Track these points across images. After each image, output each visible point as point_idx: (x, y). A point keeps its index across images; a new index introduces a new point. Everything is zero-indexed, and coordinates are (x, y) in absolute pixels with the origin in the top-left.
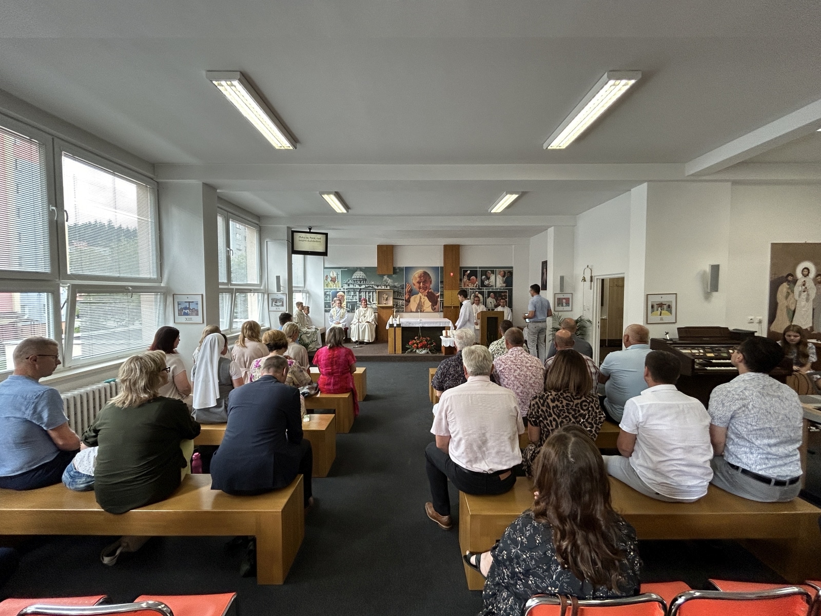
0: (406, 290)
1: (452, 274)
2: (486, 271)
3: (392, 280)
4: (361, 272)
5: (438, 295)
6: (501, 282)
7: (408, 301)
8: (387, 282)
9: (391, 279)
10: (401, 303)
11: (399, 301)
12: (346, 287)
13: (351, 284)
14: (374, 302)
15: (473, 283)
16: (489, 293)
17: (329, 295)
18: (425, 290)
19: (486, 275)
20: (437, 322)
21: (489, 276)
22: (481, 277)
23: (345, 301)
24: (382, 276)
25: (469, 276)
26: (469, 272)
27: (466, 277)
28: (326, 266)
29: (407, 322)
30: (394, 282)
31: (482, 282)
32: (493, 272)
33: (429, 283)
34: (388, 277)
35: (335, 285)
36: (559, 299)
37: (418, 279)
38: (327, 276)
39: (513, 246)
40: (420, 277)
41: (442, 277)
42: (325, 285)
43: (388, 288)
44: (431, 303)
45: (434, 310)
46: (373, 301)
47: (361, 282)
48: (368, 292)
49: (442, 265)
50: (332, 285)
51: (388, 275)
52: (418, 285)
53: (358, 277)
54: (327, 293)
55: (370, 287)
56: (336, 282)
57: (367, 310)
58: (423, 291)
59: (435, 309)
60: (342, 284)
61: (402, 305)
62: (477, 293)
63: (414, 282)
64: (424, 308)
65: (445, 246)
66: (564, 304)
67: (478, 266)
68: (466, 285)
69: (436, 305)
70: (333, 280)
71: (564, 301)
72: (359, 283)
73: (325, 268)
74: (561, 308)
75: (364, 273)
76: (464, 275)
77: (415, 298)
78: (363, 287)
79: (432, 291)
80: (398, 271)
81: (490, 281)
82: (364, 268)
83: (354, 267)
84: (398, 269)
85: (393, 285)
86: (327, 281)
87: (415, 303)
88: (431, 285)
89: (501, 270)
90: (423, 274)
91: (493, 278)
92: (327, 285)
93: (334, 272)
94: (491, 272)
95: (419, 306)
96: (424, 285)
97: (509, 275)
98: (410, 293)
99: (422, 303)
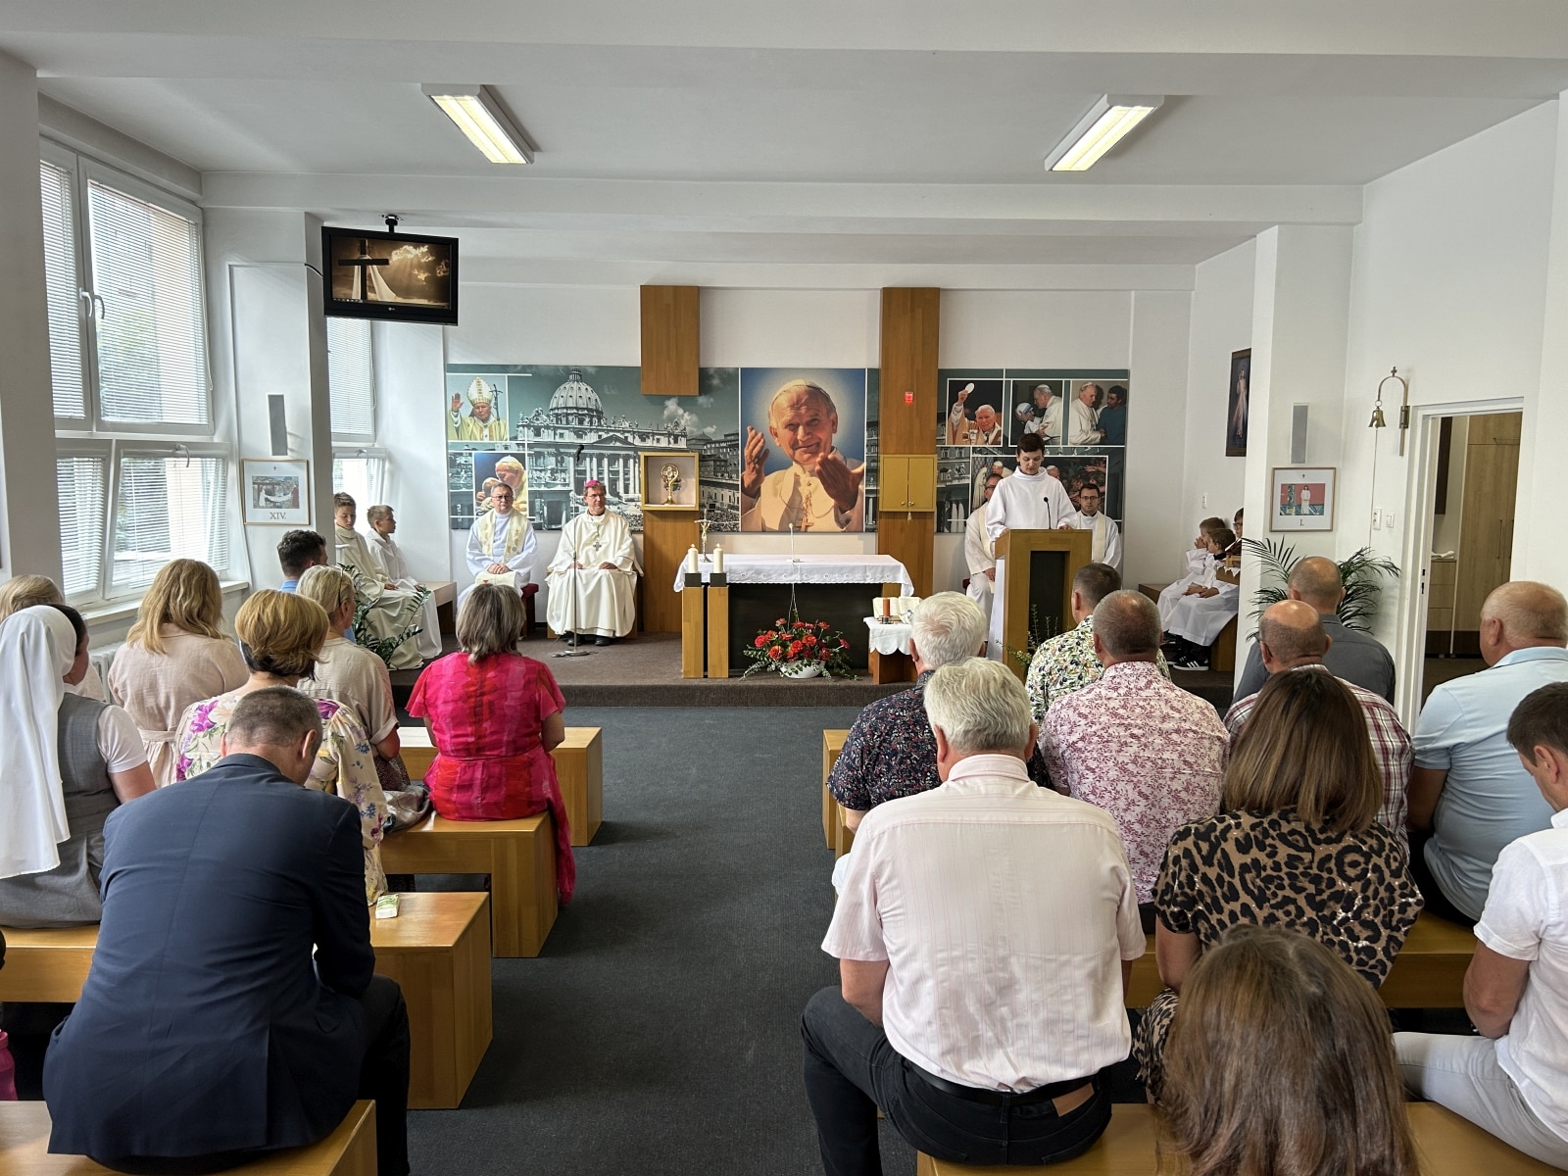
0: (746, 452)
1: (909, 395)
2: (1033, 386)
3: (695, 418)
4: (583, 386)
5: (858, 470)
6: (1086, 426)
7: (753, 492)
8: (677, 424)
9: (691, 413)
10: (726, 501)
11: (719, 491)
12: (527, 437)
13: (547, 427)
14: (631, 495)
15: (986, 430)
17: (466, 467)
18: (815, 454)
19: (1031, 400)
20: (853, 569)
21: (1041, 406)
22: (1015, 406)
23: (526, 489)
24: (660, 400)
25: (971, 404)
26: (970, 388)
27: (959, 409)
28: (453, 360)
29: (750, 568)
31: (1018, 424)
32: (1056, 389)
33: (828, 427)
34: (679, 404)
35: (486, 432)
36: (1287, 489)
37: (788, 415)
38: (458, 396)
39: (1133, 293)
40: (795, 405)
41: (874, 406)
42: (452, 432)
43: (682, 444)
44: (832, 502)
45: (845, 525)
46: (626, 491)
47: (581, 422)
48: (609, 457)
49: (875, 362)
50: (477, 433)
51: (680, 397)
52: (786, 434)
53: (570, 404)
54: (461, 460)
55: (617, 439)
56: (492, 419)
57: (606, 522)
58: (806, 456)
59: (848, 521)
60: (515, 426)
61: (733, 507)
62: (999, 464)
63: (774, 425)
64: (811, 519)
65: (888, 294)
66: (1306, 507)
67: (1004, 367)
68: (959, 436)
69: (852, 506)
70: (481, 413)
71: (1306, 495)
72: (575, 424)
73: (450, 368)
74: (1291, 521)
75: (595, 390)
76: (954, 399)
77: (776, 482)
78: (591, 438)
79: (840, 457)
80: (716, 382)
81: (1046, 420)
82: (590, 370)
83: (557, 367)
84: (716, 376)
85: (700, 433)
86: (456, 416)
87: (779, 498)
88: (833, 435)
89: (1087, 382)
90: (806, 397)
91: (1055, 413)
92: (457, 429)
93: (483, 382)
94: (1051, 388)
95: (793, 512)
96: (810, 436)
97: (1113, 402)
98: (760, 465)
99: (801, 501)
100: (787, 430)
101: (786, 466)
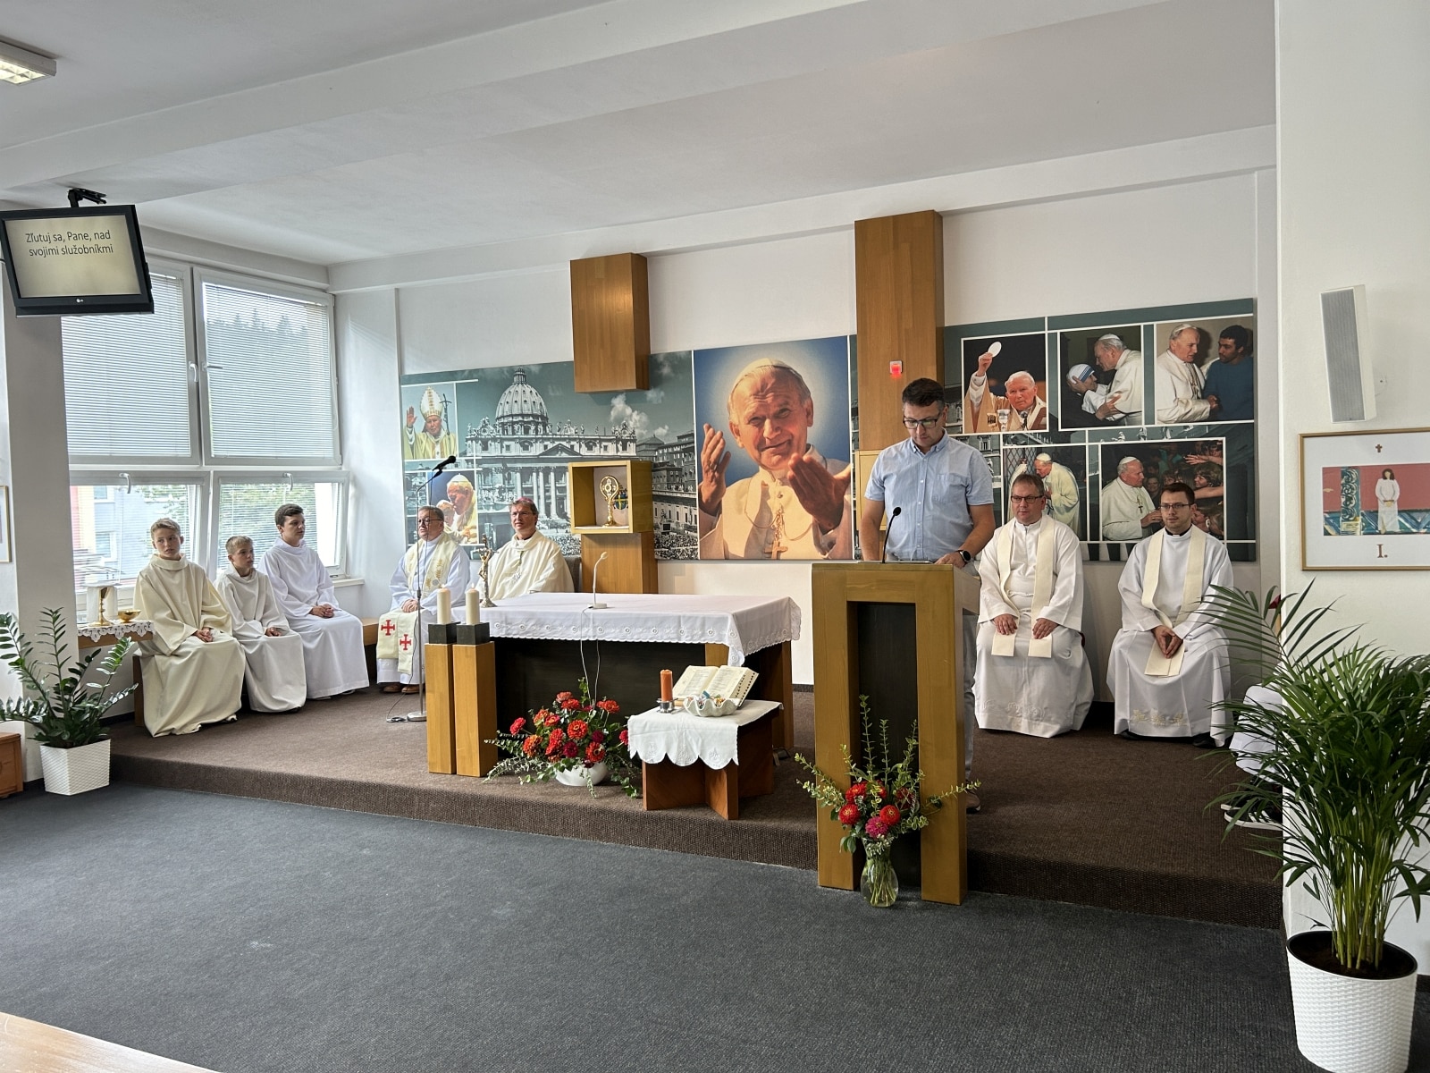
0: (703, 457)
1: (896, 365)
2: (1093, 338)
3: (644, 418)
4: (528, 388)
5: (843, 474)
6: (1184, 392)
7: (712, 509)
8: (625, 427)
9: (640, 412)
10: (682, 520)
11: (673, 508)
12: (476, 451)
13: (494, 439)
15: (1022, 408)
16: (1113, 456)
17: (421, 489)
18: (786, 455)
19: (1091, 360)
21: (1107, 367)
22: (1065, 371)
23: (476, 512)
24: (605, 398)
25: (998, 373)
26: (995, 349)
27: (980, 381)
28: (410, 370)
30: (654, 423)
31: (1072, 398)
32: (1131, 340)
33: (802, 417)
34: (627, 402)
35: (438, 449)
37: (752, 406)
38: (412, 410)
39: (1255, 175)
40: (760, 393)
41: (857, 385)
42: (407, 449)
43: (631, 450)
44: (810, 519)
45: (827, 550)
47: (526, 431)
50: (430, 450)
51: (627, 391)
52: (749, 431)
53: (516, 412)
54: (416, 481)
58: (775, 458)
59: (831, 544)
61: (690, 528)
62: (1044, 458)
63: (735, 420)
65: (863, 229)
66: (1389, 517)
67: (1045, 311)
69: (837, 524)
70: (433, 427)
71: (1388, 490)
72: (520, 434)
73: (404, 379)
74: (1355, 547)
75: (541, 392)
77: (740, 495)
78: (537, 449)
79: (818, 458)
80: (666, 370)
81: (1116, 388)
82: (533, 369)
83: (501, 368)
84: (667, 364)
85: (651, 435)
86: (411, 433)
87: (744, 515)
88: (808, 428)
89: (1181, 324)
90: (773, 381)
91: (1131, 377)
92: (412, 447)
93: (434, 393)
94: (1121, 338)
95: (761, 532)
96: (779, 433)
97: (1229, 351)
98: (720, 473)
99: (771, 518)
100: (750, 426)
101: (749, 473)
